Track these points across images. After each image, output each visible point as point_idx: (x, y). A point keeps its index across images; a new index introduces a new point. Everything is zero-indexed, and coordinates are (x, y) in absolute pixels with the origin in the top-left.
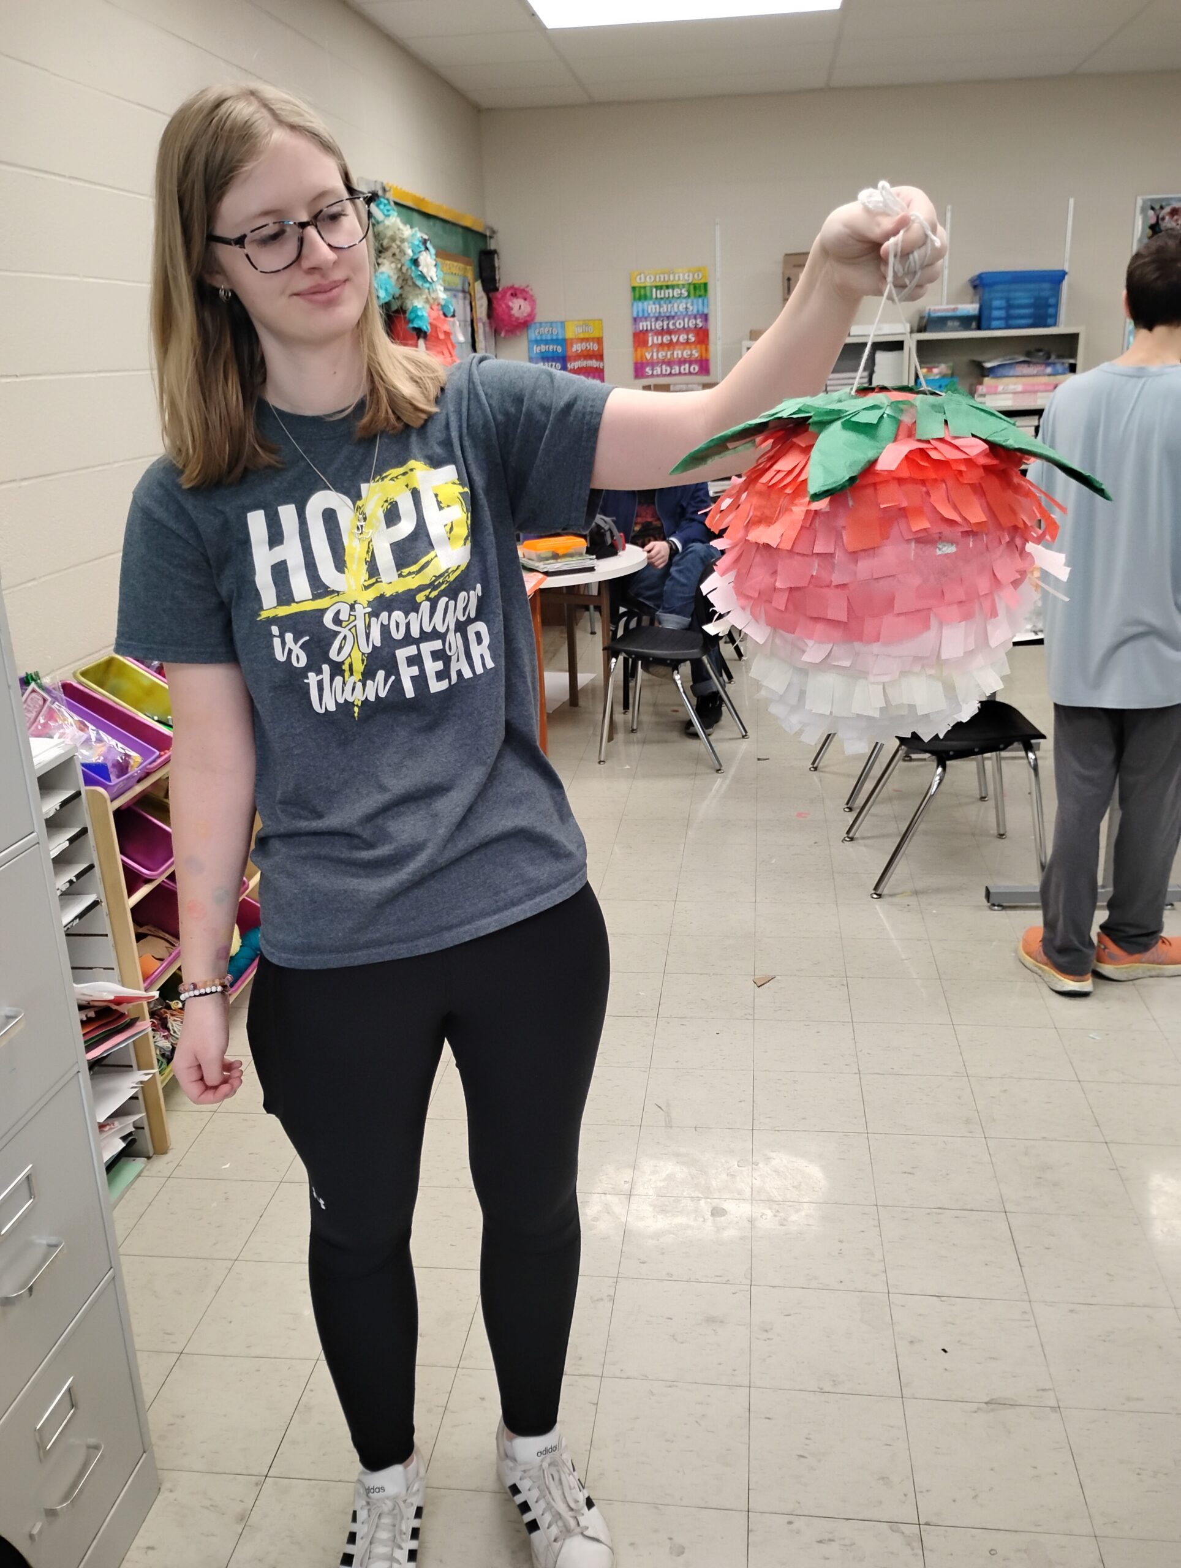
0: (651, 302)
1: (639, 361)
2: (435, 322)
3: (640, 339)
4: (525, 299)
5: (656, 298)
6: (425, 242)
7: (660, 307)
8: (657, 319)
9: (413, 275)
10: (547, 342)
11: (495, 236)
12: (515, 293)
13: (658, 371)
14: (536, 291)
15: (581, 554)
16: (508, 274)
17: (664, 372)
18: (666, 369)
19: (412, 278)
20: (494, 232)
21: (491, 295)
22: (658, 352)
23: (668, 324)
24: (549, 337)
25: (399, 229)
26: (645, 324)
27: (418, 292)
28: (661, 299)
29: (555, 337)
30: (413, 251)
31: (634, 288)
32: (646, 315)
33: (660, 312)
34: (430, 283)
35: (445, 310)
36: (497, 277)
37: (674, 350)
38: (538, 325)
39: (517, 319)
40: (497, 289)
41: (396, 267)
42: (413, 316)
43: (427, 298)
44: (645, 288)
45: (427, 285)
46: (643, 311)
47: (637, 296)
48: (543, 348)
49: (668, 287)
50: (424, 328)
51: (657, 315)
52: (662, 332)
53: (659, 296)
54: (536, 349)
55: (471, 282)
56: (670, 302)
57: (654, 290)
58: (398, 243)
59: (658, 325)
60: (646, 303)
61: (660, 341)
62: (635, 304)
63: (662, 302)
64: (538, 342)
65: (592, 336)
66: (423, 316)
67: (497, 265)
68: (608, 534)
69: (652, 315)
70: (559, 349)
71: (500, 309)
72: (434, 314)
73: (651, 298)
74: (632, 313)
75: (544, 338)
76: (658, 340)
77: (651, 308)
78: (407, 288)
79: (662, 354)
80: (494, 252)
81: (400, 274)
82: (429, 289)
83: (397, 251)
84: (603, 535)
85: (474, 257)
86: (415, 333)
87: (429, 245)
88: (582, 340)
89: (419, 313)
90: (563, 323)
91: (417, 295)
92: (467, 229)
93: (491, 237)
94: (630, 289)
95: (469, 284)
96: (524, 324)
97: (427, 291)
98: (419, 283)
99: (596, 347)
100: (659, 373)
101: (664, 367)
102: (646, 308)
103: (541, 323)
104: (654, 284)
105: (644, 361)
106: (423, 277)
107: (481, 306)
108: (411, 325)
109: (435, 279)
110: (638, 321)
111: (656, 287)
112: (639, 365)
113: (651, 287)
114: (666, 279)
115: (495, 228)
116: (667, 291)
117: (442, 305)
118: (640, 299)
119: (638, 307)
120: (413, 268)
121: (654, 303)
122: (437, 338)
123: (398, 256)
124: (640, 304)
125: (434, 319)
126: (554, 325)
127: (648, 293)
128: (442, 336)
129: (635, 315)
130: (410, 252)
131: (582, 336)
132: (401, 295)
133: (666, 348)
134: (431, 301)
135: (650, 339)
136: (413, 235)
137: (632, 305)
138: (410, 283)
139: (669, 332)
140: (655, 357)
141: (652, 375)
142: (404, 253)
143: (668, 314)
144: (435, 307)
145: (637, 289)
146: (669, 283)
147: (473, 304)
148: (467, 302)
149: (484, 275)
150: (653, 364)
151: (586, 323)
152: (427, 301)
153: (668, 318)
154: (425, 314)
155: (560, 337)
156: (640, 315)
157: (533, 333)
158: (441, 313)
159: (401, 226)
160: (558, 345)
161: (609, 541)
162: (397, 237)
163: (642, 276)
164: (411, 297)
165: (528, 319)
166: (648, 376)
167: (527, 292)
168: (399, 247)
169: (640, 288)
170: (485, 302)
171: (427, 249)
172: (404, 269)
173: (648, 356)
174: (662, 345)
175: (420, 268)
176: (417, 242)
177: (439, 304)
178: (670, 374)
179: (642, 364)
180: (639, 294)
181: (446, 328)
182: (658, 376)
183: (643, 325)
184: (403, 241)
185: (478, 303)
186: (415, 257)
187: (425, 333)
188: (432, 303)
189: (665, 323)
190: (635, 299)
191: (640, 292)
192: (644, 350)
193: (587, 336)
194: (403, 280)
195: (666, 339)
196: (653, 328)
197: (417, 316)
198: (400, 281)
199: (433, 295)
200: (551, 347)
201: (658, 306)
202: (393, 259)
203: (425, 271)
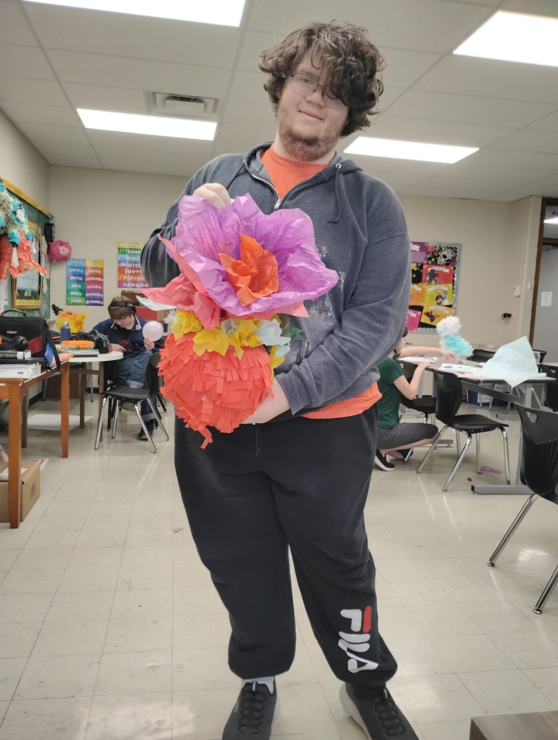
0: (127, 255)
1: (121, 280)
2: (23, 242)
3: (121, 270)
4: (66, 247)
5: (130, 253)
6: (20, 205)
7: (131, 258)
8: (130, 263)
9: (13, 218)
10: (76, 268)
11: (53, 219)
12: (61, 244)
13: (129, 285)
14: (72, 245)
15: (91, 349)
16: (58, 235)
17: (132, 286)
18: (133, 285)
19: (12, 220)
20: (52, 217)
21: (49, 243)
22: (129, 277)
23: (135, 265)
24: (77, 266)
25: (7, 198)
26: (124, 264)
27: (15, 226)
28: (132, 254)
29: (80, 266)
30: (14, 208)
31: (119, 249)
32: (125, 260)
33: (131, 260)
34: (21, 223)
35: (28, 237)
36: (53, 236)
37: (137, 276)
38: (72, 260)
39: (62, 255)
40: (53, 241)
41: (5, 214)
42: (11, 237)
43: (19, 230)
44: (124, 248)
45: (20, 224)
46: (123, 258)
47: (121, 252)
48: (74, 270)
49: (135, 249)
50: (17, 242)
51: (130, 261)
52: (132, 269)
53: (131, 253)
54: (70, 270)
55: (40, 234)
56: (136, 256)
57: (129, 250)
58: (7, 203)
59: (130, 265)
60: (125, 255)
61: (131, 272)
62: (120, 255)
63: (132, 256)
64: (71, 267)
65: (99, 267)
66: (16, 237)
67: (53, 230)
68: (105, 342)
69: (127, 261)
70: (82, 271)
71: (53, 250)
72: (22, 238)
73: (127, 253)
74: (118, 258)
75: (75, 266)
76: (130, 272)
77: (128, 258)
78: (9, 224)
79: (131, 278)
80: (53, 224)
81: (6, 217)
82: (20, 226)
83: (6, 207)
84: (102, 343)
85: (43, 224)
86: (12, 245)
87: (22, 207)
88: (93, 268)
89: (15, 236)
90: (84, 260)
91: (14, 227)
92: (40, 212)
93: (51, 219)
94: (117, 249)
95: (39, 235)
96: (65, 258)
97: (19, 226)
98: (16, 222)
99: (100, 272)
100: (130, 286)
101: (132, 283)
102: (124, 257)
103: (73, 259)
104: (129, 247)
105: (123, 280)
106: (18, 220)
107: (44, 247)
108: (10, 241)
109: (24, 222)
110: (121, 262)
111: (130, 249)
112: (120, 282)
113: (127, 249)
114: (135, 246)
115: (53, 215)
116: (135, 251)
117: (26, 235)
118: (122, 253)
119: (121, 256)
120: (13, 215)
121: (129, 256)
122: (23, 249)
123: (6, 209)
124: (122, 255)
125: (22, 240)
126: (80, 260)
127: (126, 251)
128: (25, 248)
129: (119, 260)
130: (12, 208)
131: (93, 266)
132: (6, 227)
133: (133, 276)
134: (21, 231)
135: (126, 271)
136: (14, 201)
137: (118, 256)
138: (11, 222)
139: (135, 269)
140: (128, 279)
141: (126, 287)
142: (9, 208)
143: (135, 261)
144: (23, 235)
145: (121, 249)
146: (136, 248)
147: (41, 244)
148: (38, 243)
149: (47, 234)
150: (126, 282)
151: (96, 261)
152: (19, 231)
153: (135, 262)
154: (18, 236)
155: (83, 266)
156: (122, 260)
157: (69, 263)
158: (26, 238)
159: (9, 197)
160: (81, 269)
161: (105, 346)
162: (6, 201)
163: (124, 243)
164: (11, 228)
165: (67, 256)
166: (124, 287)
167: (68, 244)
168: (7, 205)
169: (122, 248)
170: (46, 246)
171: (21, 208)
172: (9, 215)
173: (125, 278)
174: (132, 274)
175: (17, 216)
176: (16, 204)
177: (25, 234)
178: (135, 287)
179: (122, 281)
180: (122, 251)
181: (28, 244)
182: (129, 287)
183: (123, 265)
184: (9, 203)
185: (43, 246)
186: (15, 211)
187: (17, 245)
188: (22, 233)
189: (133, 265)
190: (119, 253)
191: (122, 250)
192: (123, 275)
193: (96, 267)
194: (8, 220)
195: (134, 272)
196: (128, 266)
197: (14, 237)
198: (6, 220)
199: (23, 229)
200: (78, 270)
201: (130, 257)
202: (3, 210)
203: (19, 218)
